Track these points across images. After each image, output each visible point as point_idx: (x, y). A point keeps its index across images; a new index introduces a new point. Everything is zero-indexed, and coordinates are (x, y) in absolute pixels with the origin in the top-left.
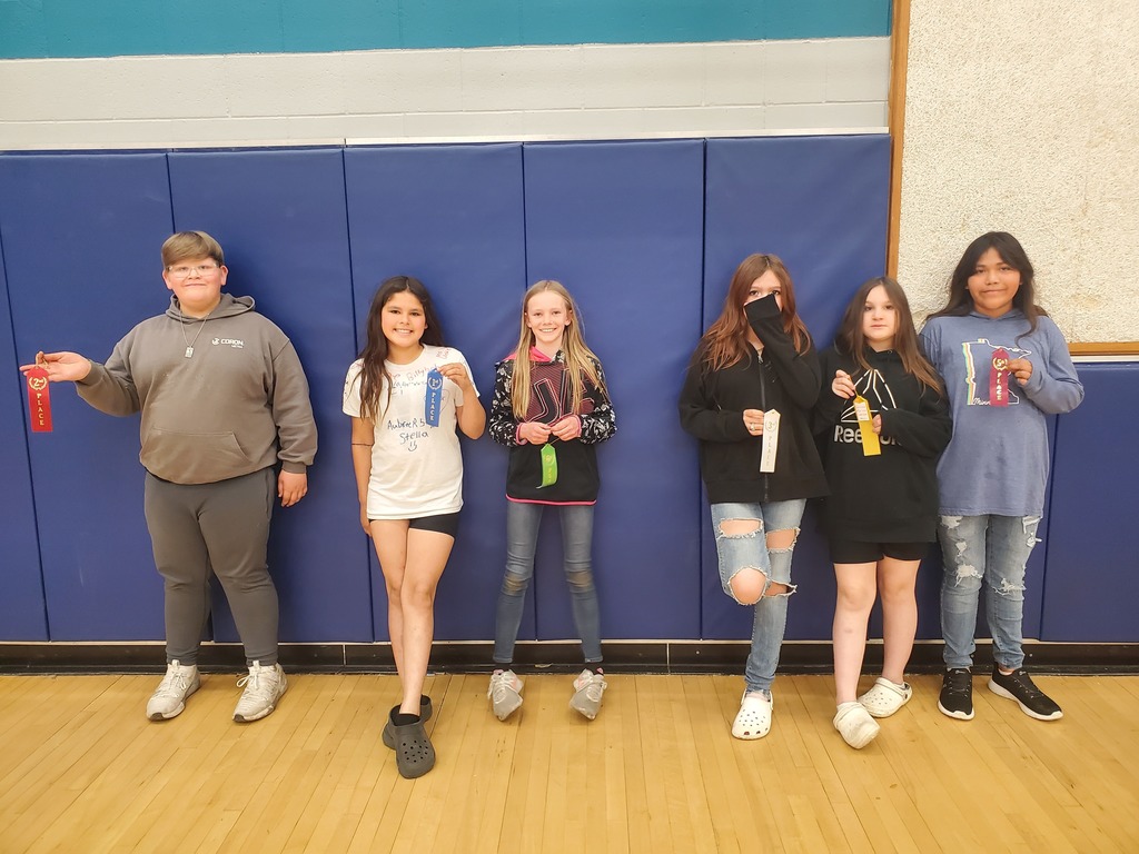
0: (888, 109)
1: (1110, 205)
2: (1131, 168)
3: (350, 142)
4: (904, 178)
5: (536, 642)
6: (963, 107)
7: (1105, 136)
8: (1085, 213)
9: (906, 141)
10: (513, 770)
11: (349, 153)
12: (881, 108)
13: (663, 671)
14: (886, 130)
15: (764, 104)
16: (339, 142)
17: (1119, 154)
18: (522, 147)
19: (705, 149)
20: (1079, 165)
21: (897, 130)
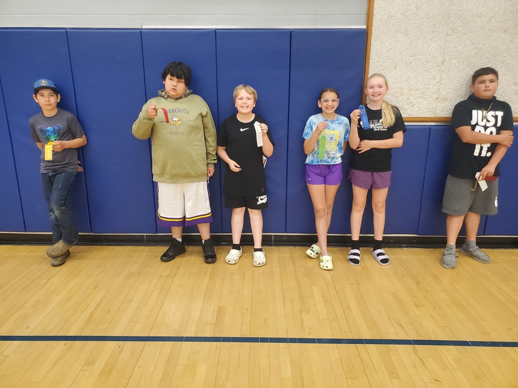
0: (366, 18)
1: (454, 61)
2: (463, 45)
3: (144, 27)
4: (372, 48)
5: (222, 234)
6: (396, 18)
7: (453, 31)
8: (443, 63)
9: (373, 32)
10: (210, 278)
11: (144, 32)
12: (363, 17)
13: (271, 245)
14: (365, 27)
15: (316, 15)
16: (140, 27)
17: (458, 39)
18: (215, 31)
19: (291, 34)
20: (442, 44)
21: (369, 27)
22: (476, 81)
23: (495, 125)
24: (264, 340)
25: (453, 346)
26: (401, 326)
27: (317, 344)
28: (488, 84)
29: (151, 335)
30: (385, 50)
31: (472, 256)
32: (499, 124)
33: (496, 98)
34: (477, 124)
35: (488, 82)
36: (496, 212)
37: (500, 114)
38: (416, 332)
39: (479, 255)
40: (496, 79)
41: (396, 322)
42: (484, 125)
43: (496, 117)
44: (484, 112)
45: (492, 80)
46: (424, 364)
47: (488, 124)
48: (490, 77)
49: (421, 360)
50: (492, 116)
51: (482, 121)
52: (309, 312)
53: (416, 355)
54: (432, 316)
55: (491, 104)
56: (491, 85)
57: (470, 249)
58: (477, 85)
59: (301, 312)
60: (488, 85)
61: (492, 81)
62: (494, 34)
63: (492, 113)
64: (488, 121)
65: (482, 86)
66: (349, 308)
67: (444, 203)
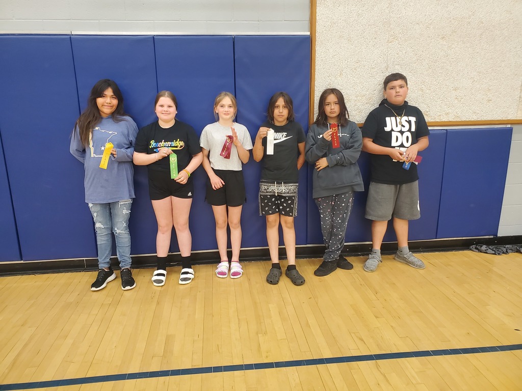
0: (309, 24)
3: (74, 33)
4: (316, 54)
6: (339, 24)
7: (394, 38)
8: (387, 69)
9: (317, 38)
10: (158, 303)
11: (73, 38)
12: (307, 23)
14: (308, 33)
15: (258, 21)
16: (69, 33)
17: (399, 46)
18: (153, 37)
19: (234, 41)
20: (385, 50)
21: (313, 33)
22: (387, 87)
23: (409, 130)
24: (217, 369)
25: (415, 358)
26: (362, 340)
27: (275, 368)
28: (398, 89)
29: (88, 376)
30: (330, 56)
31: (407, 262)
32: (413, 129)
33: (407, 103)
34: (392, 130)
35: (398, 88)
36: (419, 216)
37: (413, 119)
38: (378, 345)
39: (413, 261)
40: (406, 84)
41: (357, 337)
42: (399, 130)
43: (409, 122)
44: (398, 118)
45: (401, 85)
46: (387, 381)
47: (404, 129)
48: (399, 82)
49: (385, 376)
50: (406, 121)
51: (397, 126)
52: (266, 333)
53: (379, 370)
54: (392, 326)
55: (404, 109)
56: (401, 91)
57: (405, 256)
58: (388, 90)
59: (257, 333)
60: (398, 91)
61: (401, 87)
62: (433, 40)
63: (405, 118)
64: (403, 126)
65: (393, 92)
66: (308, 325)
67: (368, 209)
